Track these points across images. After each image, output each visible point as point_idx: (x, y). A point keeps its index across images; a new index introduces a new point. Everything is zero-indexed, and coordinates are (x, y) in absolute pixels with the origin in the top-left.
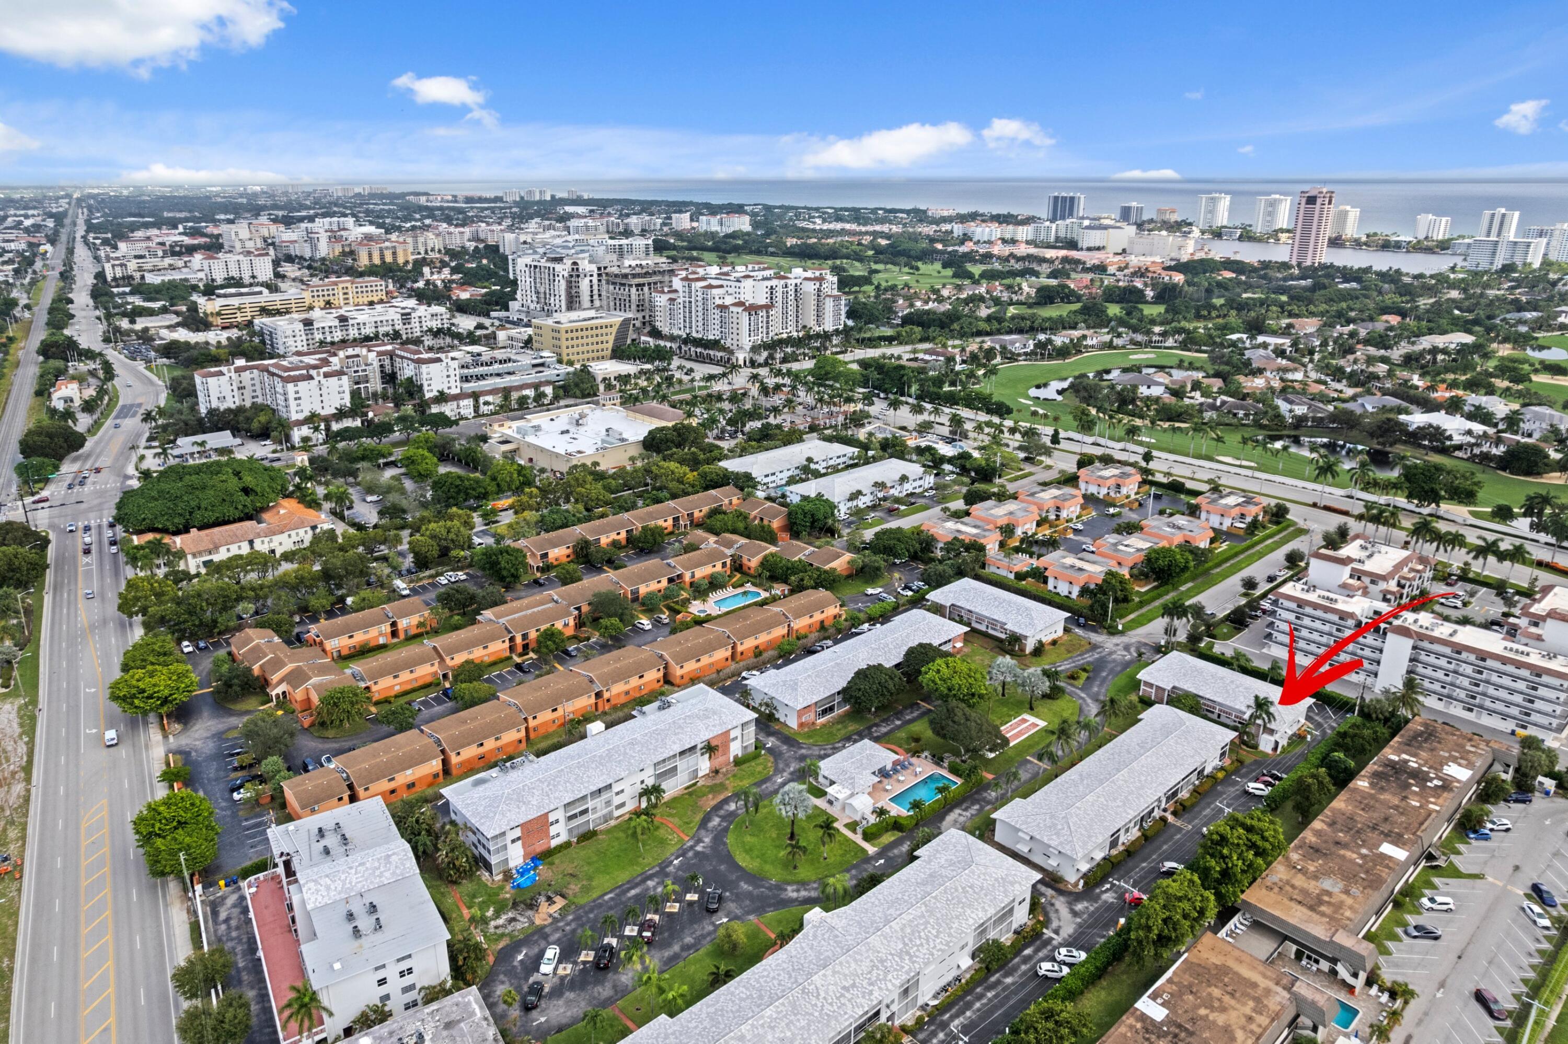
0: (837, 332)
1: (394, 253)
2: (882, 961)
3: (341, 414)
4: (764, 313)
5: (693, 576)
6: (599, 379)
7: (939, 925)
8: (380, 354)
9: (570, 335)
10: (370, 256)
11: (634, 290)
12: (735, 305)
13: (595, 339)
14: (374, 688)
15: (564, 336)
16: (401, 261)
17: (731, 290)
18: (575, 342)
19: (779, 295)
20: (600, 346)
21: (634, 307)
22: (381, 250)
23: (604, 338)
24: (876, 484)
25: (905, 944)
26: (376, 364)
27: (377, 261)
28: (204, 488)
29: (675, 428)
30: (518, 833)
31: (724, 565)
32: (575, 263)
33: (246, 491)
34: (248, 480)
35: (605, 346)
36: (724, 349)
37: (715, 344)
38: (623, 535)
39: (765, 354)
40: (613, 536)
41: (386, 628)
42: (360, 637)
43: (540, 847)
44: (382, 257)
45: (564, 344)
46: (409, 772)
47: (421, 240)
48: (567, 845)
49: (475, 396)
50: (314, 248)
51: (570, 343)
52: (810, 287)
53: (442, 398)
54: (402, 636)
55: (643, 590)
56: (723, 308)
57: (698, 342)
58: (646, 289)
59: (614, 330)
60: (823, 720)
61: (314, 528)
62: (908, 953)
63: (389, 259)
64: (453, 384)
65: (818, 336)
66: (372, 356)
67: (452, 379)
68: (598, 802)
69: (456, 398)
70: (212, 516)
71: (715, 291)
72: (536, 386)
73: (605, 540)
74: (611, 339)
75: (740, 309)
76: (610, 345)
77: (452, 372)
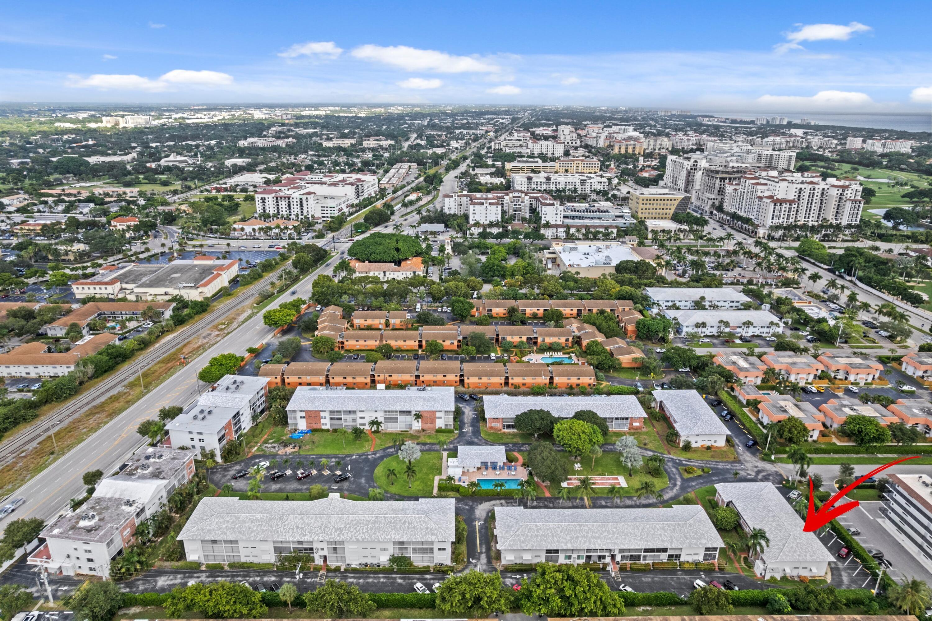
0: (849, 226)
1: (634, 148)
2: (326, 527)
3: (491, 225)
4: (788, 205)
5: (544, 340)
6: (650, 230)
7: (371, 529)
8: (531, 197)
9: (645, 202)
10: (620, 148)
11: (718, 181)
12: (768, 197)
13: (662, 207)
14: (346, 343)
15: (641, 202)
16: (637, 152)
17: (771, 188)
18: (648, 206)
19: (807, 195)
20: (665, 211)
21: (716, 192)
22: (627, 145)
23: (669, 207)
24: (721, 322)
25: (345, 527)
26: (528, 203)
27: (623, 151)
28: (380, 244)
29: (638, 263)
30: (303, 414)
31: (567, 340)
32: (696, 162)
33: (397, 250)
34: (400, 245)
35: (668, 211)
36: (753, 224)
37: (747, 221)
38: (541, 311)
39: (780, 232)
40: (535, 310)
41: (383, 321)
42: (369, 322)
43: (316, 426)
44: (627, 149)
45: (641, 206)
46: (308, 378)
47: (659, 142)
48: (328, 431)
49: (568, 227)
50: (597, 141)
51: (644, 206)
52: (835, 192)
53: (548, 225)
54: (391, 327)
55: (509, 338)
56: (760, 198)
57: (740, 218)
58: (727, 181)
59: (677, 203)
60: (506, 430)
61: (414, 272)
62: (341, 531)
63: (630, 151)
64: (558, 219)
65: (831, 226)
66: (527, 198)
67: (559, 216)
68: (349, 417)
69: (557, 226)
70: (379, 257)
71: (759, 187)
72: (607, 228)
73: (529, 311)
74: (673, 208)
75: (769, 201)
76: (672, 212)
77: (559, 212)
